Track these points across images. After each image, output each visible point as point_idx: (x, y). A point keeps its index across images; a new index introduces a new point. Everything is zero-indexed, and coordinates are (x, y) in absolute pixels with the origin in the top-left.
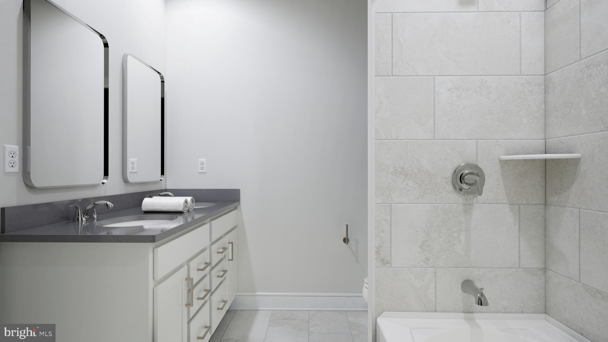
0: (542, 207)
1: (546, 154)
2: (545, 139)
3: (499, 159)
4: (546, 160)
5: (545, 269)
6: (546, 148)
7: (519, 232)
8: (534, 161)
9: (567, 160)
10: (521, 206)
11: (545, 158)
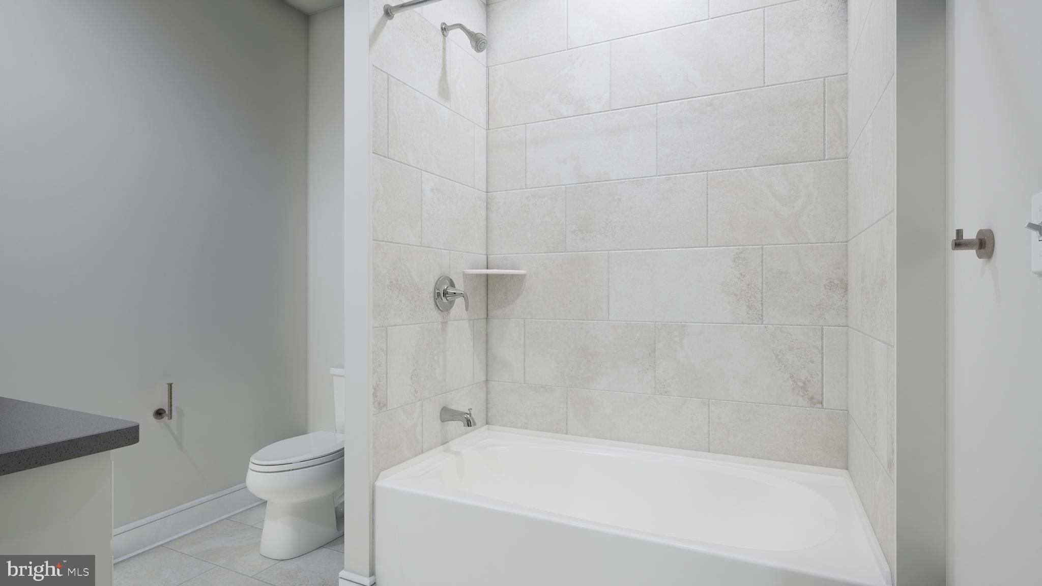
0: (485, 320)
1: (487, 269)
2: (487, 255)
3: (463, 272)
4: (487, 276)
5: (487, 381)
6: (487, 263)
7: (474, 348)
8: (480, 275)
9: (512, 276)
10: (475, 321)
11: (486, 273)
